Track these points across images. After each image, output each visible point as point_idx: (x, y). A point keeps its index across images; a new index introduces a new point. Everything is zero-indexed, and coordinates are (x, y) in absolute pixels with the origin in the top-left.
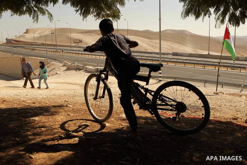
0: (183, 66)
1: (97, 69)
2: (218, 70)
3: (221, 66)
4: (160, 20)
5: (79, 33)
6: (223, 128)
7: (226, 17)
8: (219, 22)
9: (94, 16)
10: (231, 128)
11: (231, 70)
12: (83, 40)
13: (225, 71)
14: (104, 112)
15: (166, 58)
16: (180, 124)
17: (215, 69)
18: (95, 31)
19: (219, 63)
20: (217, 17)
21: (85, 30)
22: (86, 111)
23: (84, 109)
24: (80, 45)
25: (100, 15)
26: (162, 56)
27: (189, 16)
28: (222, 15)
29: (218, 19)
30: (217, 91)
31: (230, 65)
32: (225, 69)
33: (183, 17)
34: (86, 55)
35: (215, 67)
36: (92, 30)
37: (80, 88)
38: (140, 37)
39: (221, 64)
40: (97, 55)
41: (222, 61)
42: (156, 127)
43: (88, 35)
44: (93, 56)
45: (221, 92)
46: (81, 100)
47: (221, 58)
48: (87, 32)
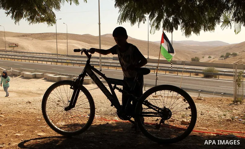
0: (120, 70)
1: (35, 74)
2: (157, 74)
3: (159, 70)
4: (99, 24)
5: (15, 37)
6: (160, 130)
7: (161, 23)
8: (154, 28)
9: (27, 20)
10: (167, 130)
11: (169, 74)
12: (19, 44)
13: (164, 74)
14: (39, 120)
15: (106, 62)
16: (117, 129)
17: (154, 73)
18: (32, 34)
19: (157, 67)
20: (152, 23)
21: (22, 33)
22: (20, 121)
23: (18, 119)
24: (16, 49)
25: (34, 19)
26: (103, 60)
27: (125, 22)
28: (156, 21)
29: (153, 25)
30: (155, 94)
31: (168, 69)
32: (164, 73)
33: (119, 22)
34: (23, 61)
35: (154, 71)
36: (29, 34)
37: (16, 95)
38: (80, 41)
39: (159, 68)
40: (34, 60)
41: (160, 65)
42: (93, 133)
43: (26, 39)
44: (31, 61)
45: (160, 96)
46: (15, 108)
47: (159, 61)
48: (24, 36)
